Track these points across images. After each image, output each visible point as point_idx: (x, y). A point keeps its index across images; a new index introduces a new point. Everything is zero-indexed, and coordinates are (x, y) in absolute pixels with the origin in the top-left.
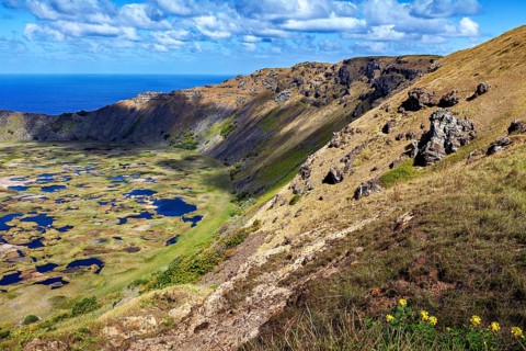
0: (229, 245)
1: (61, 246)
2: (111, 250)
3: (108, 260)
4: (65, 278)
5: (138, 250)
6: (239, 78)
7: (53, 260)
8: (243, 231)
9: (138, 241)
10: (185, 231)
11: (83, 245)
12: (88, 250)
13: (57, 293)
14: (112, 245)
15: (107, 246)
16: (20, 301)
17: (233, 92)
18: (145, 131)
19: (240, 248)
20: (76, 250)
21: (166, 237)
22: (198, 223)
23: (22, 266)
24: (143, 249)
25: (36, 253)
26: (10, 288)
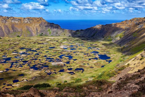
0: (119, 70)
1: (74, 64)
2: (86, 67)
3: (85, 69)
4: (74, 72)
5: (93, 68)
6: (126, 21)
7: (72, 67)
8: (124, 66)
9: (93, 65)
10: (106, 64)
11: (79, 65)
12: (80, 66)
13: (72, 76)
14: (87, 65)
15: (85, 66)
16: (63, 76)
17: (124, 25)
18: (98, 35)
19: (123, 71)
20: (78, 65)
21: (101, 65)
22: (111, 62)
23: (65, 68)
24: (94, 68)
25: (68, 65)
26: (61, 73)
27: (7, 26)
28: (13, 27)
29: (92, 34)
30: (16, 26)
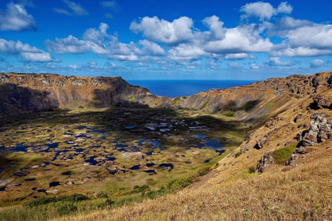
1: (159, 156)
2: (179, 161)
3: (176, 166)
4: (156, 171)
5: (190, 163)
6: (257, 82)
7: (153, 162)
9: (191, 158)
10: (215, 157)
11: (168, 157)
12: (170, 160)
13: (150, 177)
14: (180, 159)
15: (178, 159)
16: (136, 178)
17: (254, 90)
20: (165, 159)
21: (205, 159)
22: (223, 154)
23: (142, 163)
24: (192, 163)
25: (149, 158)
26: (134, 171)
27: (64, 91)
28: (73, 93)
29: (202, 104)
30: (78, 91)
